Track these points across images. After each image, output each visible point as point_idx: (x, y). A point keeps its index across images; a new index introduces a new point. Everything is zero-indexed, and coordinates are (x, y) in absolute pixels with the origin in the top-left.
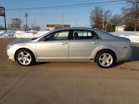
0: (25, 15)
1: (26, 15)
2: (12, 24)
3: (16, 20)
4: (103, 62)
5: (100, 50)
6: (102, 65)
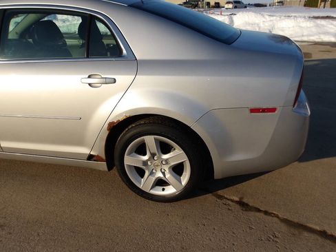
4: (147, 173)
5: (121, 118)
6: (141, 187)
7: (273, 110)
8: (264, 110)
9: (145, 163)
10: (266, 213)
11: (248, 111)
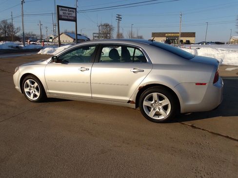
0: (117, 17)
1: (119, 18)
2: (99, 34)
3: (104, 27)
4: (152, 109)
5: (144, 85)
6: (149, 115)
7: (205, 84)
8: (201, 84)
9: (152, 105)
10: (203, 130)
11: (195, 84)
